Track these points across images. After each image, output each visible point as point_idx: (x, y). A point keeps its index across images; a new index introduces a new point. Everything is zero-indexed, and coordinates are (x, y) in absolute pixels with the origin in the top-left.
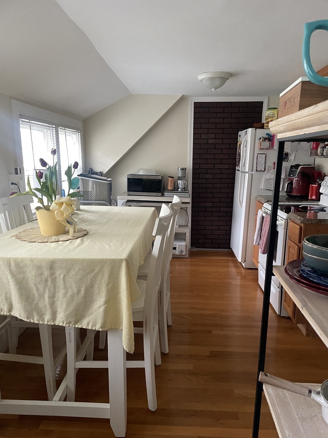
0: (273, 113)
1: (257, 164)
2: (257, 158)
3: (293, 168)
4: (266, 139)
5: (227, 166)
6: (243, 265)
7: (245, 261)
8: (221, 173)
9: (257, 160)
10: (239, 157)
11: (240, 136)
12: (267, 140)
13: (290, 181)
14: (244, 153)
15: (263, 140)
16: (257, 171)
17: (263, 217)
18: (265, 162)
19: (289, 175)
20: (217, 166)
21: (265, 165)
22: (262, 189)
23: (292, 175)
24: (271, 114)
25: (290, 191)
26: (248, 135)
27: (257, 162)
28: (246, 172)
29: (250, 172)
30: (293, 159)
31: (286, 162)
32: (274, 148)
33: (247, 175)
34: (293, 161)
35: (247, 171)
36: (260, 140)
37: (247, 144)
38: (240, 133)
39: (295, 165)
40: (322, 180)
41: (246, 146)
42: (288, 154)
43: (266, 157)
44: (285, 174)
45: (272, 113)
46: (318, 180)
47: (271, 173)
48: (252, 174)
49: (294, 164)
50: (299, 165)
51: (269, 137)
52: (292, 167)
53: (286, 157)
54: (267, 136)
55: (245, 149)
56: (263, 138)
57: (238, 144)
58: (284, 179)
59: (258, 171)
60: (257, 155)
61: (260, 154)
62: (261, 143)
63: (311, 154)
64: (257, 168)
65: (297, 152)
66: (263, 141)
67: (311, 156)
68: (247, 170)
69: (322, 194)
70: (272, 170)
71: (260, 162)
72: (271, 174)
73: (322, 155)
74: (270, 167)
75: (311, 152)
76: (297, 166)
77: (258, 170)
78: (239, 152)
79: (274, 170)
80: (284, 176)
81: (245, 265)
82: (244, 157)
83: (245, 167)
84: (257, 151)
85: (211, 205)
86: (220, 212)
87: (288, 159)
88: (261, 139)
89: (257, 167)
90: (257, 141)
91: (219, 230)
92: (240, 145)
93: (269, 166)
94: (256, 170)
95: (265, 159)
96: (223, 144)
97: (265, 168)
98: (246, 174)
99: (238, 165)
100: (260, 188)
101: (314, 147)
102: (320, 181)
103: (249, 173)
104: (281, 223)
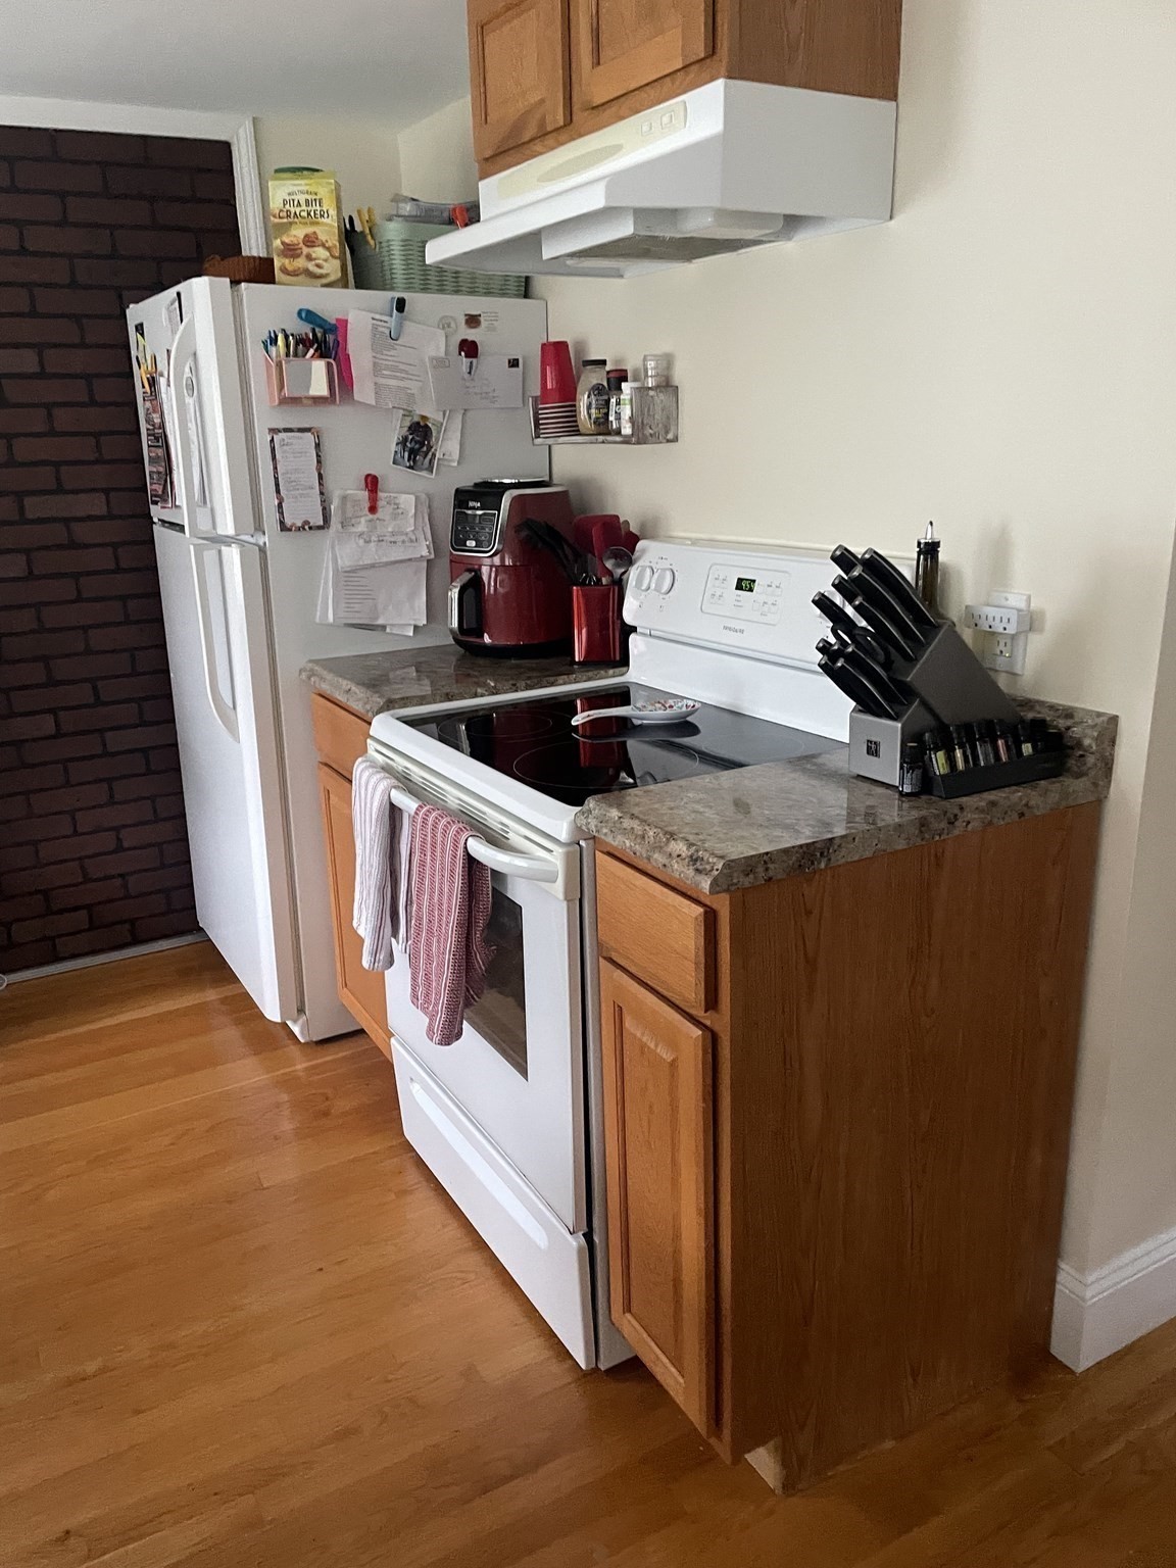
0: (309, 197)
1: (278, 491)
2: (274, 458)
3: (471, 504)
4: (303, 342)
5: (96, 505)
6: (296, 1030)
7: (301, 1010)
8: (73, 545)
9: (275, 468)
10: (160, 452)
11: (140, 328)
12: (312, 351)
13: (467, 576)
14: (192, 426)
15: (287, 346)
16: (284, 527)
17: (394, 812)
18: (320, 477)
19: (458, 542)
20: (35, 507)
21: (322, 493)
22: (331, 625)
23: (471, 544)
24: (302, 198)
25: (474, 625)
26: (192, 323)
27: (276, 479)
28: (226, 541)
29: (247, 538)
30: (456, 455)
31: (424, 473)
32: (357, 396)
33: (232, 555)
34: (455, 464)
35: (231, 531)
36: (273, 350)
37: (195, 370)
38: (135, 313)
39: (476, 485)
40: (627, 557)
41: (193, 386)
42: (427, 426)
43: (318, 446)
44: (430, 539)
45: (302, 192)
46: (609, 564)
47: (361, 535)
48: (262, 550)
49: (467, 481)
50: (504, 488)
51: (319, 335)
52: (462, 497)
53: (422, 445)
54: (305, 329)
55: (190, 401)
56: (286, 337)
57: (140, 375)
58: (428, 561)
59: (290, 530)
60: (272, 440)
61: (287, 430)
62: (279, 365)
63: (537, 425)
64: (281, 513)
65: (469, 414)
66: (288, 355)
67: (538, 437)
68: (227, 527)
69: (634, 629)
70: (363, 520)
71: (293, 477)
72: (361, 542)
73: (603, 428)
74: (349, 505)
75: (536, 414)
76: (488, 492)
77: (288, 522)
78: (157, 421)
79: (371, 516)
80: (428, 547)
81: (306, 1028)
82: (194, 448)
83: (212, 510)
84: (266, 416)
85: (48, 724)
86: (106, 754)
87: (434, 455)
88: (274, 341)
89: (280, 506)
90: (255, 353)
91: (119, 849)
92: (153, 382)
93: (344, 499)
94: (282, 523)
95: (319, 462)
96: (42, 375)
97: (324, 509)
98: (224, 549)
99: (166, 495)
100: (317, 620)
101: (549, 386)
102: (618, 566)
103: (242, 544)
104: (545, 867)
